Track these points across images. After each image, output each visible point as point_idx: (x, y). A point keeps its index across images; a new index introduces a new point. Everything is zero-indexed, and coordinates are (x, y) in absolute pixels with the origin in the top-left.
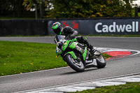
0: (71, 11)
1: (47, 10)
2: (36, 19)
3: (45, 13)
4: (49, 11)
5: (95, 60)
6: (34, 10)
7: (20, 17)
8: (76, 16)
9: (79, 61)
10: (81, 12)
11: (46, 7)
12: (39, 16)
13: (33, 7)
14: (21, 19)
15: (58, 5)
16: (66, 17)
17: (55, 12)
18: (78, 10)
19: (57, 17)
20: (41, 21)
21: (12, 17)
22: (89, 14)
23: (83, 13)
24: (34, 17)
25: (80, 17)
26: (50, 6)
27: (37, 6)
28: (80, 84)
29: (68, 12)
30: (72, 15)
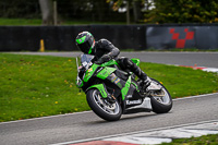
0: (182, 13)
1: (144, 10)
2: (128, 24)
3: (142, 15)
4: (148, 12)
5: (147, 99)
6: (124, 10)
7: (103, 21)
8: (190, 20)
9: (111, 102)
10: (198, 14)
11: (143, 6)
12: (132, 21)
13: (122, 6)
14: (105, 24)
15: (162, 4)
16: (175, 21)
17: (157, 13)
18: (193, 11)
19: (161, 22)
20: (135, 28)
21: (91, 21)
22: (210, 18)
23: (201, 16)
24: (125, 21)
25: (197, 21)
26: (149, 5)
27: (130, 5)
28: (198, 127)
29: (177, 14)
30: (184, 18)
